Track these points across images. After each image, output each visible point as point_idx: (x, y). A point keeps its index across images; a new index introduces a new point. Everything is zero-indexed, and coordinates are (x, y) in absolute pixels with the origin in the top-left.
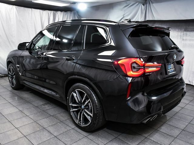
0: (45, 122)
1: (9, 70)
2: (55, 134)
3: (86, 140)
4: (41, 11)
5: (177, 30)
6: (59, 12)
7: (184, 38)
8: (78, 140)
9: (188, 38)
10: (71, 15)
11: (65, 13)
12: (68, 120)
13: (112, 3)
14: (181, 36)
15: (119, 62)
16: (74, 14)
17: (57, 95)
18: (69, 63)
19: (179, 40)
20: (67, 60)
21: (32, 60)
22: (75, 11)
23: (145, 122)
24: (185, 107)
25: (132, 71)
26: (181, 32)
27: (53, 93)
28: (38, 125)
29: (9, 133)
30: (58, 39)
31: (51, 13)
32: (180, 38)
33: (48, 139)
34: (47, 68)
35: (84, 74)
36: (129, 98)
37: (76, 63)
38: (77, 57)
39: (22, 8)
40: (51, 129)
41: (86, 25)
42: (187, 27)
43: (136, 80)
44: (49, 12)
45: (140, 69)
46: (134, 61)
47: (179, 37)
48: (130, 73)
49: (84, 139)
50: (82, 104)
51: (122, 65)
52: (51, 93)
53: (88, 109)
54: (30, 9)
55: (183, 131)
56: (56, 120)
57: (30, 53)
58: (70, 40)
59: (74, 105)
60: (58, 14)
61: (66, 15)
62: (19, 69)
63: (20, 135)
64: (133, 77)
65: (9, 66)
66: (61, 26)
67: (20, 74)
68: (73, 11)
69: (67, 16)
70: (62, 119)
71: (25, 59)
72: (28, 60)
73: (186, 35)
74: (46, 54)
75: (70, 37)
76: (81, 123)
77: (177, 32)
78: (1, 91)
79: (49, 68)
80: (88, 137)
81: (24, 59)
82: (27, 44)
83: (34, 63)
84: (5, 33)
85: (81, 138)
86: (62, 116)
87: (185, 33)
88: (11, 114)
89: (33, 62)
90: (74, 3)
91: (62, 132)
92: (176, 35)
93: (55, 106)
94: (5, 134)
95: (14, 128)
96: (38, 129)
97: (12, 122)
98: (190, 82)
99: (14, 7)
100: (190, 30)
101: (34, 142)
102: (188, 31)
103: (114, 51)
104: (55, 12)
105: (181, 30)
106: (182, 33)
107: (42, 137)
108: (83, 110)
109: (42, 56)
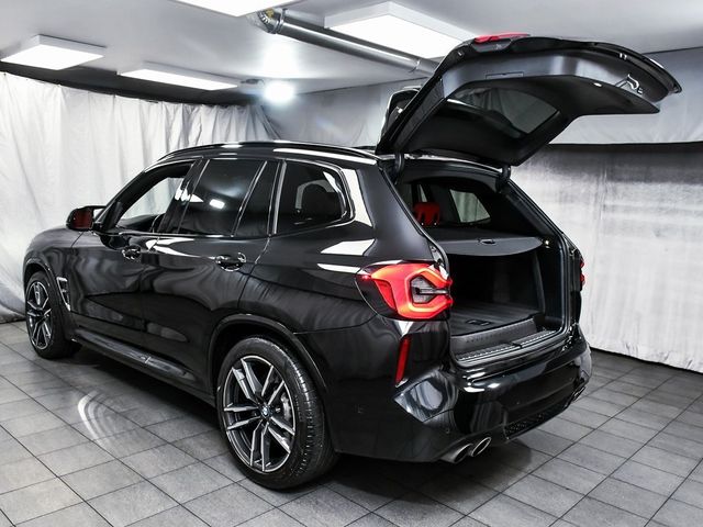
0: (148, 461)
1: (31, 296)
2: (181, 498)
3: (276, 518)
4: (145, 103)
5: (586, 176)
6: (203, 108)
7: (609, 203)
8: (251, 515)
9: (621, 203)
10: (240, 118)
11: (222, 111)
12: (220, 459)
13: (377, 82)
14: (596, 195)
15: (376, 275)
16: (253, 114)
17: (187, 376)
18: (227, 276)
19: (592, 209)
20: (224, 264)
21: (108, 264)
22: (256, 106)
23: (452, 457)
24: (603, 428)
25: (413, 302)
26: (598, 184)
27: (175, 369)
28: (126, 470)
29: (35, 490)
30: (195, 199)
31: (176, 110)
32: (596, 201)
33: (159, 511)
34: (151, 291)
35: (274, 310)
36: (402, 383)
37: (249, 276)
38: (251, 257)
39: (85, 93)
40: (168, 483)
41: (282, 162)
42: (617, 167)
43: (426, 329)
44: (171, 106)
45: (435, 295)
46: (419, 272)
47: (592, 200)
48: (407, 308)
49: (270, 514)
50: (262, 403)
51: (383, 282)
52: (167, 368)
53: (280, 415)
54: (109, 98)
55: (586, 500)
56: (183, 455)
57: (105, 239)
58: (233, 203)
59: (236, 410)
60: (198, 115)
61: (224, 117)
62: (64, 291)
63: (69, 497)
64: (416, 320)
65: (31, 280)
66: (205, 161)
67: (69, 307)
68: (248, 107)
69: (227, 120)
70: (203, 453)
71: (83, 260)
72: (93, 262)
73: (615, 191)
74: (156, 244)
75: (232, 193)
76: (260, 463)
77: (585, 181)
78: (3, 363)
79: (157, 290)
80: (284, 508)
81: (79, 260)
82: (96, 212)
83: (114, 271)
84: (24, 171)
85: (260, 511)
86: (203, 446)
87: (610, 185)
88: (39, 435)
89: (109, 270)
90: (254, 81)
91: (201, 493)
92: (583, 191)
93: (180, 415)
94: (22, 493)
95: (52, 476)
96: (127, 482)
97: (43, 458)
98: (628, 348)
99: (59, 89)
100: (625, 176)
101: (113, 518)
102: (620, 180)
103: (369, 242)
104: (189, 107)
105: (598, 176)
106: (601, 188)
107: (139, 505)
108: (264, 422)
109: (142, 251)
